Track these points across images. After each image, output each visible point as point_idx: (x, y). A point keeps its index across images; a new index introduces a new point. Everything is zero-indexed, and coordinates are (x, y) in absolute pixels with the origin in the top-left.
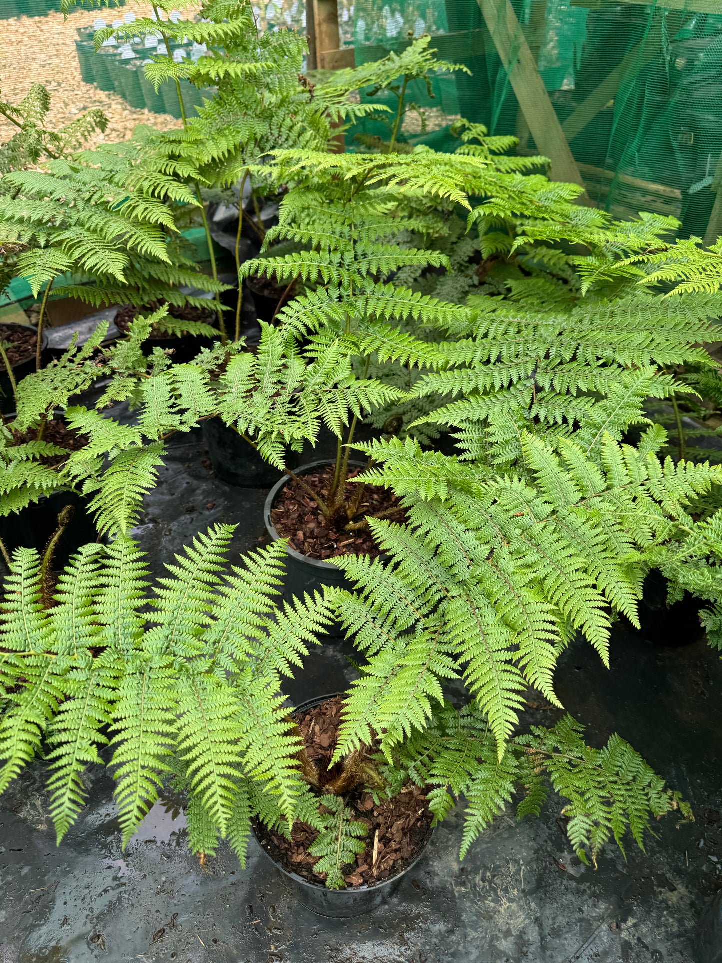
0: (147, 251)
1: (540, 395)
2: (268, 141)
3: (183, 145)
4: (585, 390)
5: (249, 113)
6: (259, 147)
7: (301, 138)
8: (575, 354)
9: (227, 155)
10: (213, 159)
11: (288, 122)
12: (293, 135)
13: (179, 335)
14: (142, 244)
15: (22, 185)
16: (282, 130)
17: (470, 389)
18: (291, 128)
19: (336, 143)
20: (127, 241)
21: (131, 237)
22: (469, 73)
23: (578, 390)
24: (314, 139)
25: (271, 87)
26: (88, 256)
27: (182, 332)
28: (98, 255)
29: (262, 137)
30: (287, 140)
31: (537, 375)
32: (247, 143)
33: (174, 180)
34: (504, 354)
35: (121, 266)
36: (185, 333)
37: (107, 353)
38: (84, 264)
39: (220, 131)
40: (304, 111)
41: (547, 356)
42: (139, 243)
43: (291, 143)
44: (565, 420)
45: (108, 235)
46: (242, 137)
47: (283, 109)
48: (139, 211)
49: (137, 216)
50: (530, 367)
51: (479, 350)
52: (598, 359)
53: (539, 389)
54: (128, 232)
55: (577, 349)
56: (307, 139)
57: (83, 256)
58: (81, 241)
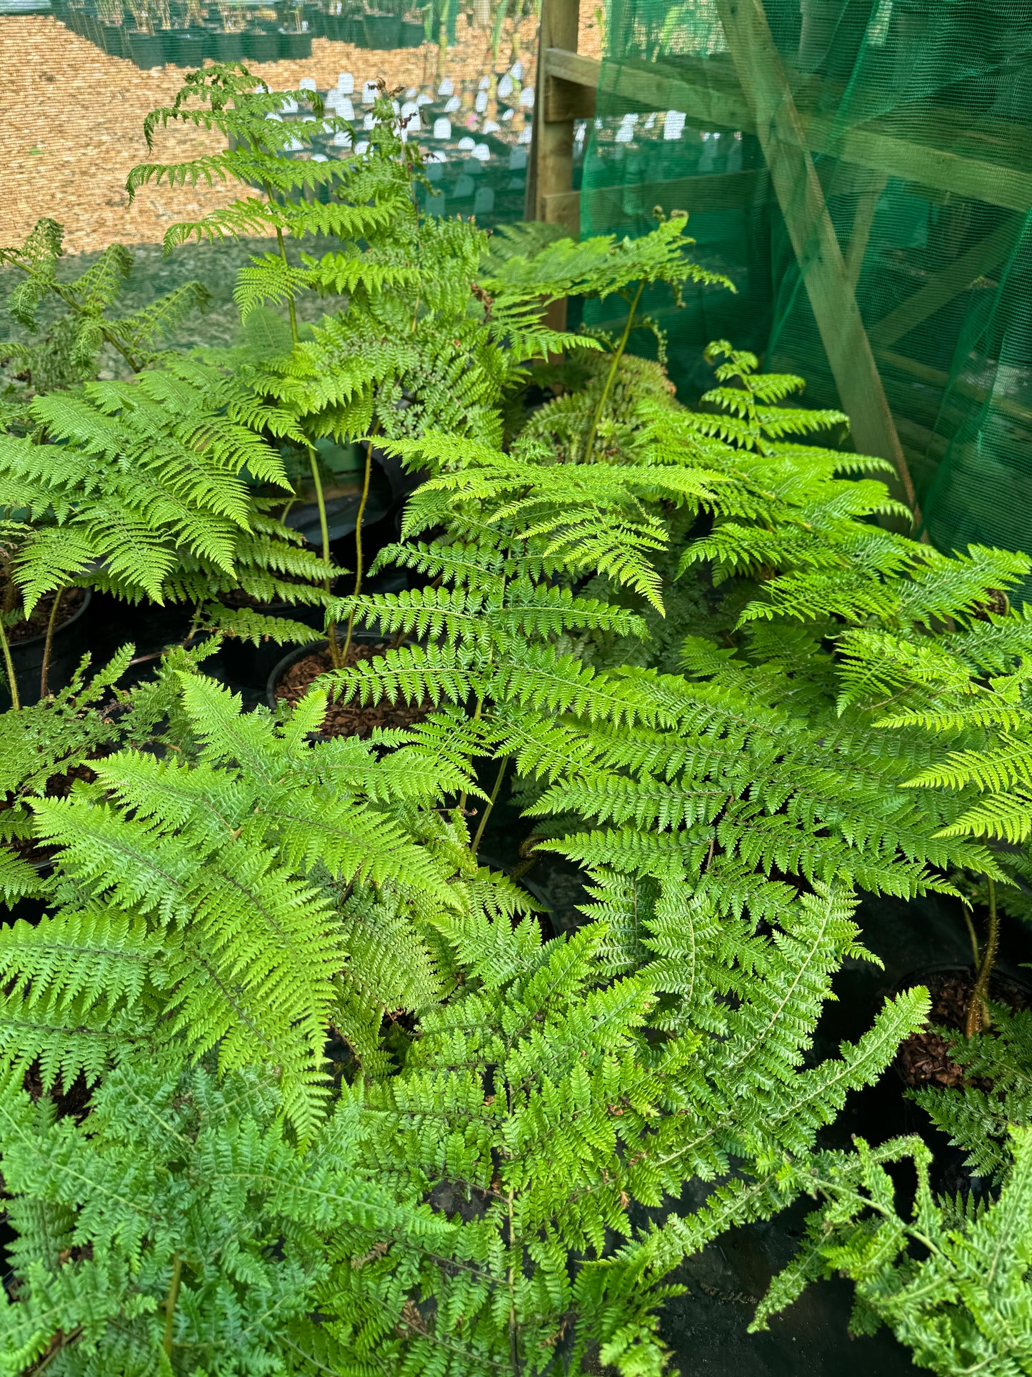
0: (203, 553)
1: (719, 859)
2: (415, 378)
3: (288, 381)
4: (783, 870)
5: (390, 337)
6: (401, 385)
7: (465, 378)
8: (785, 805)
9: (350, 399)
10: (329, 403)
11: (450, 351)
12: (454, 371)
13: (257, 643)
14: (197, 542)
15: (50, 422)
16: (438, 363)
17: (625, 819)
18: (452, 360)
19: (524, 371)
20: (177, 535)
21: (184, 528)
22: (733, 289)
23: (775, 869)
24: (484, 381)
25: (430, 298)
26: (118, 552)
27: (262, 637)
28: (131, 554)
29: (407, 372)
30: (444, 378)
31: (722, 825)
32: (383, 382)
33: (263, 442)
34: (689, 769)
35: (160, 575)
36: (267, 639)
37: (123, 697)
38: (109, 565)
39: (345, 364)
40: (474, 337)
41: (745, 796)
42: (194, 540)
43: (449, 383)
44: (746, 914)
45: (154, 520)
46: (379, 371)
47: (445, 331)
48: (198, 492)
49: (194, 501)
50: (716, 809)
51: (655, 753)
52: (817, 821)
53: (719, 850)
54: (180, 520)
55: (791, 797)
56: (474, 379)
57: (111, 552)
58: (112, 526)
